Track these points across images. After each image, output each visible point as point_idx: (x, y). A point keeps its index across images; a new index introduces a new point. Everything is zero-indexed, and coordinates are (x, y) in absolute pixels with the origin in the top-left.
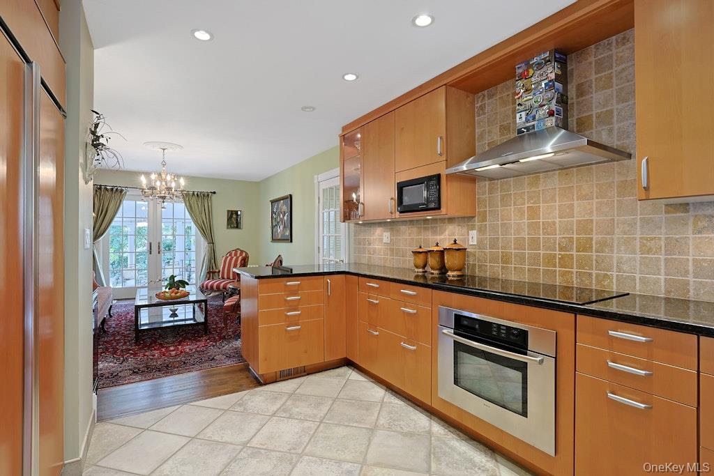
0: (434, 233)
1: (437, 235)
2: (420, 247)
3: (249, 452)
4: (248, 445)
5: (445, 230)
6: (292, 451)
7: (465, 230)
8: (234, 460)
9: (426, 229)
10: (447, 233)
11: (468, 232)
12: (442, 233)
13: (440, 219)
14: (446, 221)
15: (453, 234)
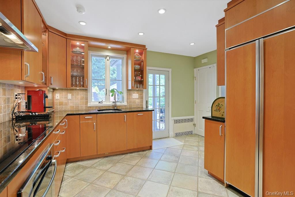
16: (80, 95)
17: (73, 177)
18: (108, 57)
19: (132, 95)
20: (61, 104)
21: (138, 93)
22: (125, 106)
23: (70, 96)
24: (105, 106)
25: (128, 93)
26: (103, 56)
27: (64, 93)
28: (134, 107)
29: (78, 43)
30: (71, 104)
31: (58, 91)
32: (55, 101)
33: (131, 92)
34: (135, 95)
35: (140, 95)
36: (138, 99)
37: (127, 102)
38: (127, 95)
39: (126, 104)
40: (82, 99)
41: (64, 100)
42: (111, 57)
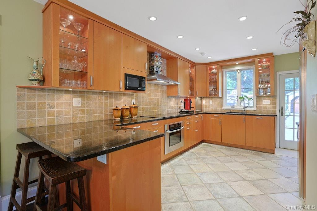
0: (116, 100)
1: (117, 101)
2: (117, 107)
3: (217, 196)
4: (214, 198)
5: (122, 99)
6: (205, 186)
7: (130, 99)
8: (225, 198)
9: (111, 98)
10: (123, 100)
11: (132, 100)
12: (120, 100)
13: (119, 93)
14: (122, 95)
15: (125, 101)
16: (218, 101)
17: (201, 147)
18: (239, 71)
19: (262, 101)
20: (206, 107)
21: (269, 99)
22: (255, 111)
23: (211, 102)
24: (236, 110)
25: (258, 99)
26: (234, 71)
27: (208, 100)
28: (265, 112)
29: (214, 67)
30: (211, 107)
31: (204, 99)
32: (203, 105)
33: (261, 98)
34: (266, 102)
35: (273, 101)
36: (270, 104)
37: (257, 107)
38: (257, 101)
39: (255, 109)
40: (218, 104)
41: (208, 105)
42: (241, 70)
